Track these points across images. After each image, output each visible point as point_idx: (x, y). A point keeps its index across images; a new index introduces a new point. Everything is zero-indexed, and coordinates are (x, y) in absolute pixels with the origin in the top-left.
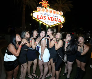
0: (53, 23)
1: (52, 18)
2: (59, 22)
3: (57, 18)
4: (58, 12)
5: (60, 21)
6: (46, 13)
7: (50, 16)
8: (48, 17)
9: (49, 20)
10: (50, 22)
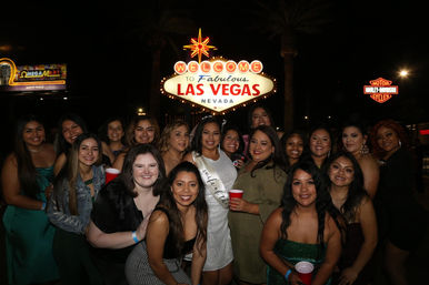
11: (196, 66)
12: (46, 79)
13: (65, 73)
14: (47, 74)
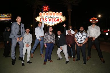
0: (54, 23)
1: (52, 19)
4: (57, 13)
5: (61, 21)
6: (46, 16)
7: (51, 18)
8: (49, 19)
9: (50, 21)
10: (51, 23)
11: (45, 14)
12: (6, 17)
13: (11, 16)
14: (6, 16)
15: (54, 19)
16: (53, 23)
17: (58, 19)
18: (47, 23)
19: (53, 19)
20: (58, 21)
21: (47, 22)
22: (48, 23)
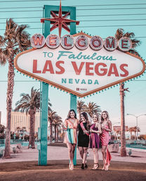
0: (96, 82)
1: (88, 64)
2: (120, 78)
3: (108, 63)
5: (127, 73)
7: (83, 60)
8: (74, 64)
10: (83, 82)
15: (98, 65)
16: (90, 82)
17: (113, 66)
18: (64, 81)
19: (93, 66)
20: (113, 75)
21: (63, 76)
22: (70, 81)
